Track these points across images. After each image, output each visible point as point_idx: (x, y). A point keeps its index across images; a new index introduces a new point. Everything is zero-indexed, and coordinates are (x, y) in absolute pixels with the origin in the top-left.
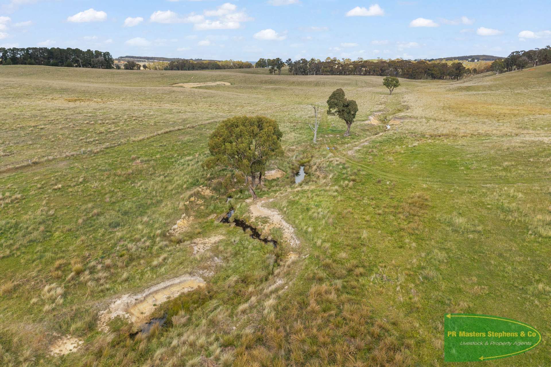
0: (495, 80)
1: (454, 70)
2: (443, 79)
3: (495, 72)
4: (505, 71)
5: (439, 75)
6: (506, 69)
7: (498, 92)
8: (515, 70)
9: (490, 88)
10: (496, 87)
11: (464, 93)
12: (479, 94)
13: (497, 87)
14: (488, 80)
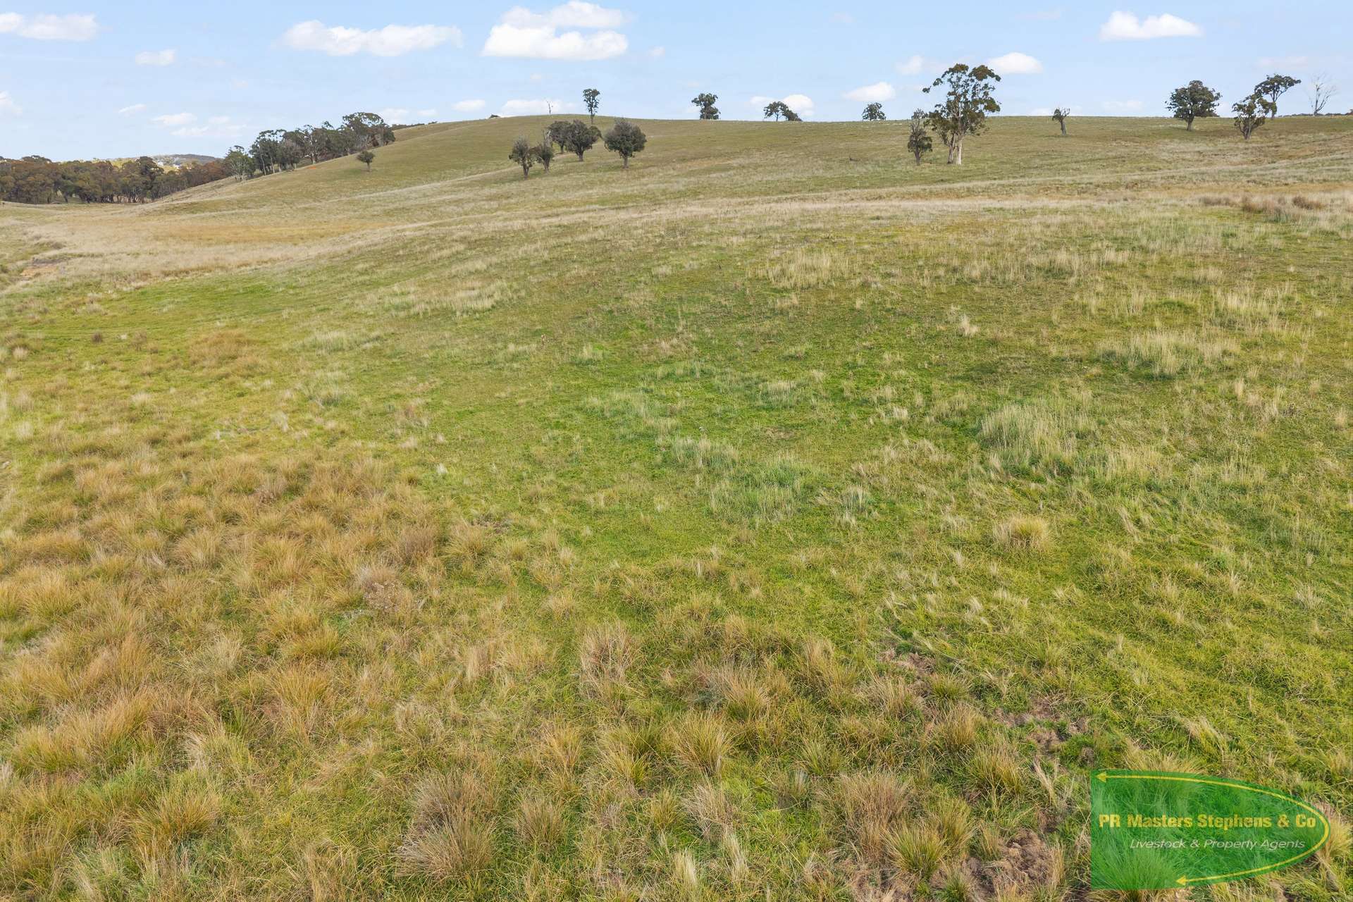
0: (246, 189)
1: (136, 175)
2: (112, 201)
3: (238, 177)
4: (259, 176)
5: (100, 192)
6: (258, 171)
7: (265, 209)
8: (277, 171)
9: (241, 203)
10: (256, 202)
11: (185, 216)
12: (224, 215)
13: (260, 201)
14: (230, 190)
